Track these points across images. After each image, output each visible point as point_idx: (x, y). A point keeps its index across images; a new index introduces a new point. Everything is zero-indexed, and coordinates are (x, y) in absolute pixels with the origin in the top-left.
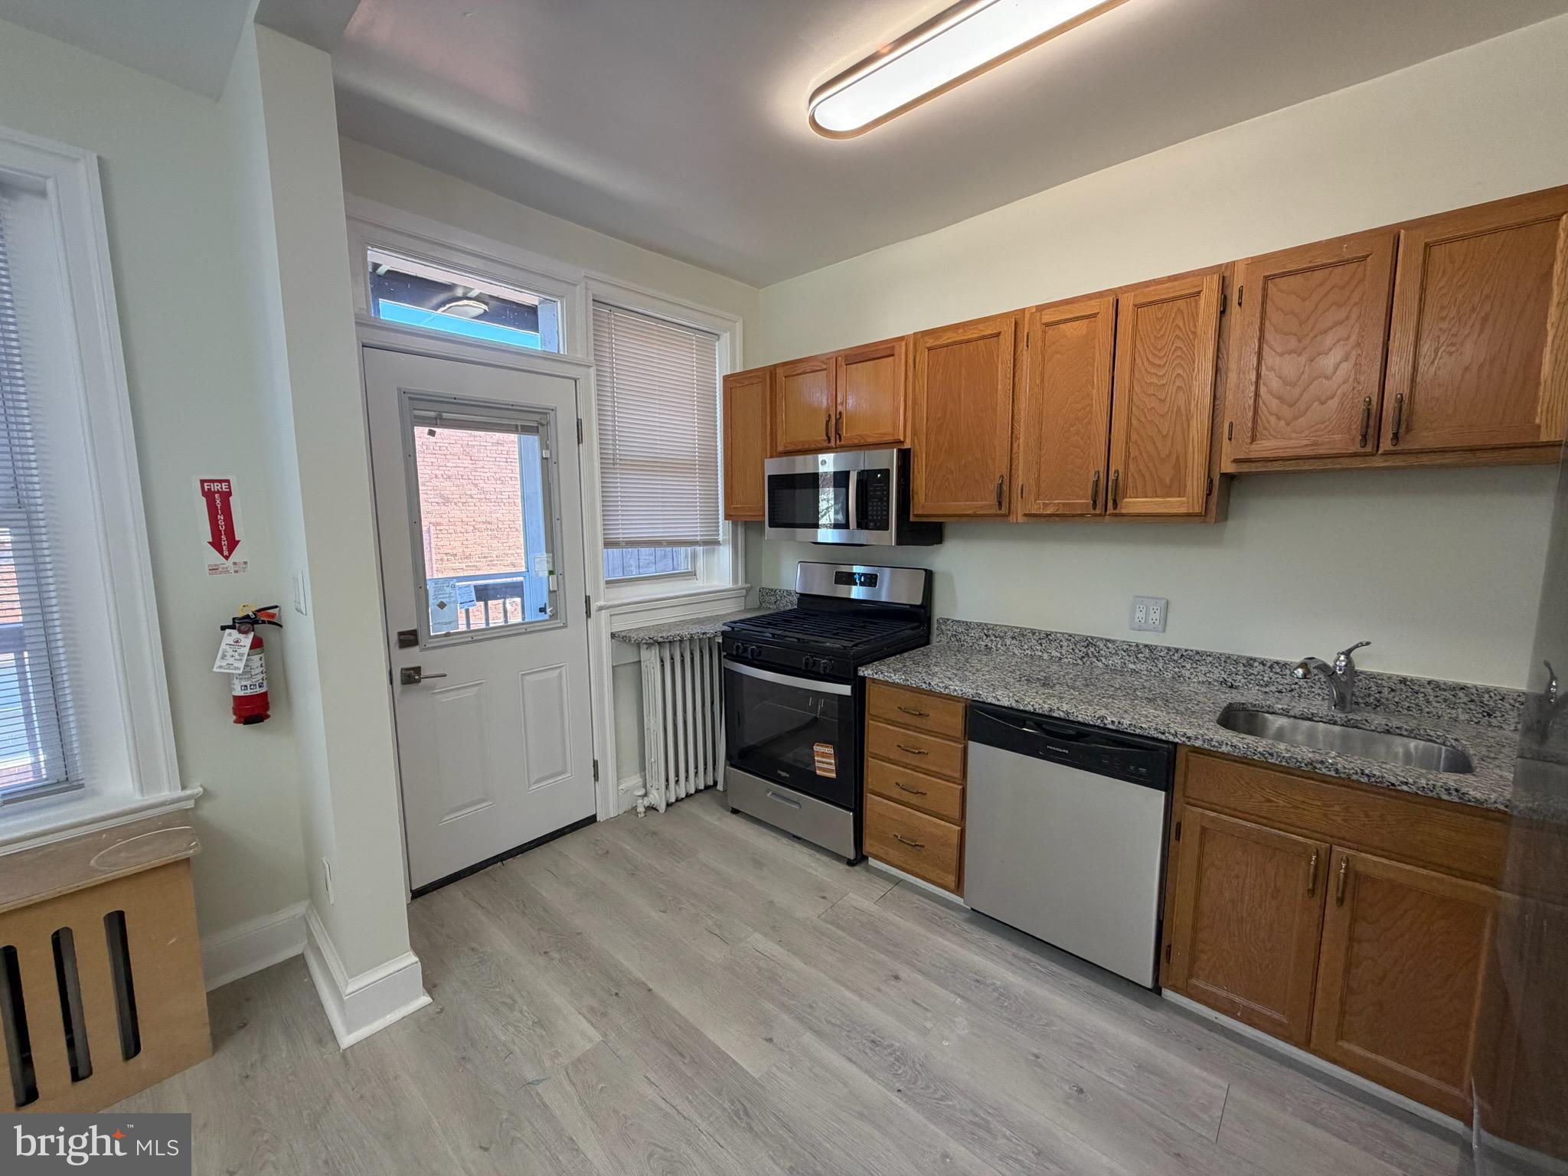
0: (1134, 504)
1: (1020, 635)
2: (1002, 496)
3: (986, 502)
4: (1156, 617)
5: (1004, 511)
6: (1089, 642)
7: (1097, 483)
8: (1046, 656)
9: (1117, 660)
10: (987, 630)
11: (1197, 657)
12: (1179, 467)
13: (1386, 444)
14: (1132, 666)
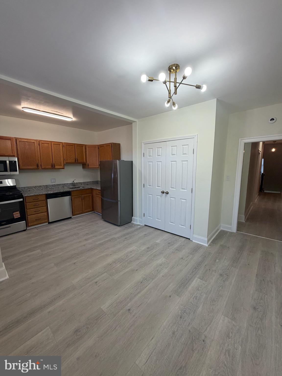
0: (56, 167)
1: (35, 187)
2: (38, 166)
3: (35, 167)
4: (54, 181)
5: (38, 168)
6: (47, 186)
7: (52, 164)
8: (40, 189)
9: (51, 187)
10: (29, 188)
11: (60, 185)
12: (61, 163)
13: (77, 162)
14: (53, 187)
